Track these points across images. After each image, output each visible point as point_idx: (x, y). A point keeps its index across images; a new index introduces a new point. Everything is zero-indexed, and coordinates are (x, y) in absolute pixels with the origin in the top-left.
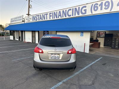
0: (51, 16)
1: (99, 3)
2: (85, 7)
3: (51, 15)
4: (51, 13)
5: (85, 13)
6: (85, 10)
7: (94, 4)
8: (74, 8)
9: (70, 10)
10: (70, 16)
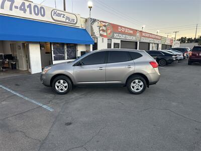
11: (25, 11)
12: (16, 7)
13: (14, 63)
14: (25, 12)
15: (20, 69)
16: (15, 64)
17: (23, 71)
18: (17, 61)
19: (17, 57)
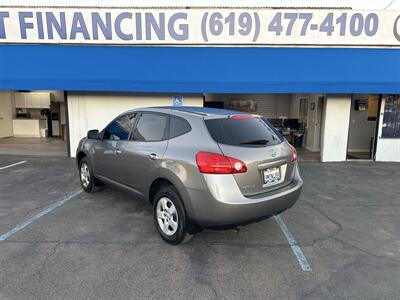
0: (31, 26)
1: (225, 13)
2: (184, 16)
3: (27, 20)
4: (30, 15)
5: (185, 36)
6: (184, 27)
7: (211, 12)
8: (143, 12)
9: (129, 16)
10: (130, 37)
11: (330, 31)
12: (314, 27)
13: (299, 135)
14: (329, 34)
15: (308, 148)
16: (302, 137)
17: (311, 153)
18: (304, 131)
19: (306, 124)
